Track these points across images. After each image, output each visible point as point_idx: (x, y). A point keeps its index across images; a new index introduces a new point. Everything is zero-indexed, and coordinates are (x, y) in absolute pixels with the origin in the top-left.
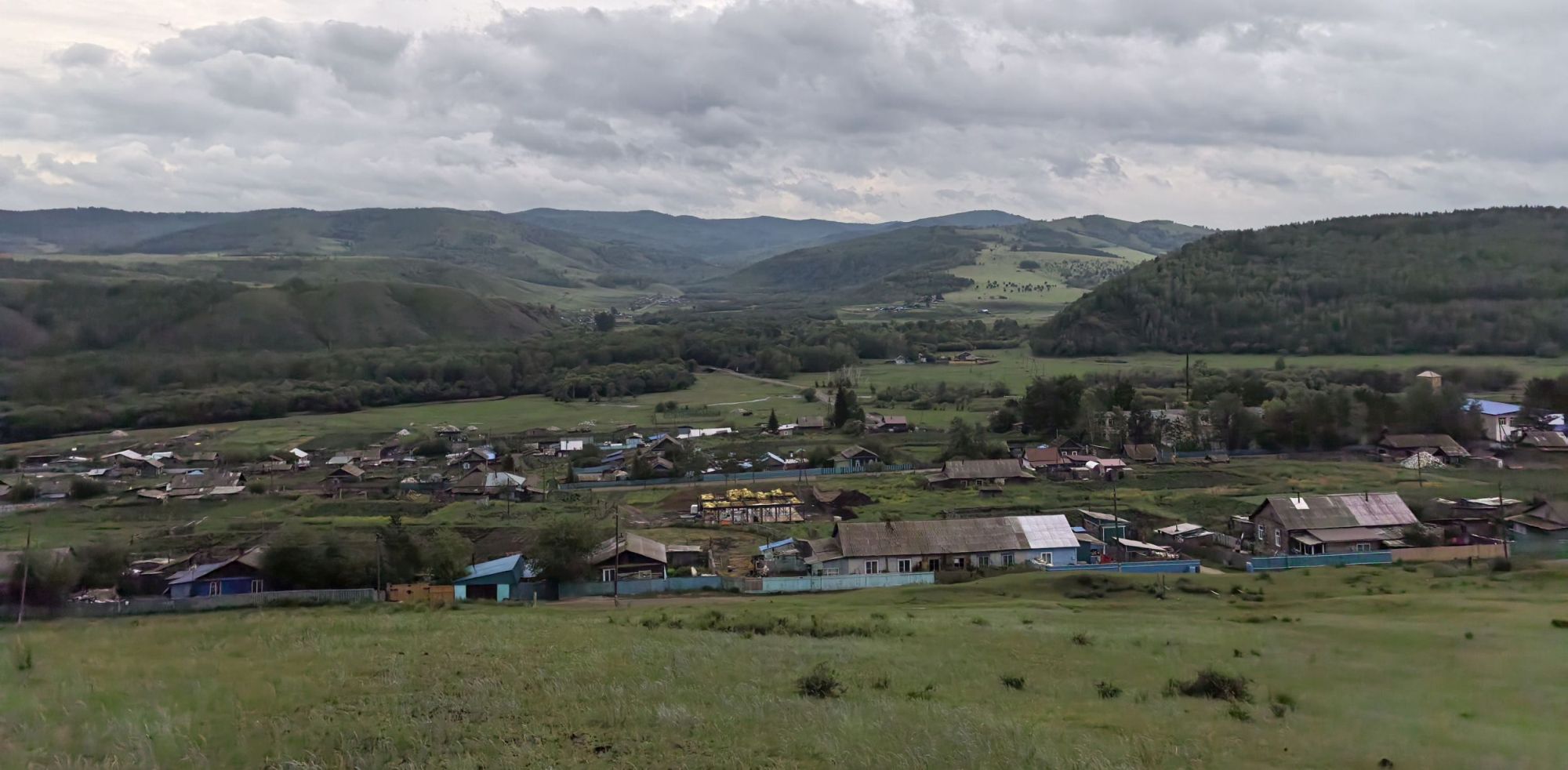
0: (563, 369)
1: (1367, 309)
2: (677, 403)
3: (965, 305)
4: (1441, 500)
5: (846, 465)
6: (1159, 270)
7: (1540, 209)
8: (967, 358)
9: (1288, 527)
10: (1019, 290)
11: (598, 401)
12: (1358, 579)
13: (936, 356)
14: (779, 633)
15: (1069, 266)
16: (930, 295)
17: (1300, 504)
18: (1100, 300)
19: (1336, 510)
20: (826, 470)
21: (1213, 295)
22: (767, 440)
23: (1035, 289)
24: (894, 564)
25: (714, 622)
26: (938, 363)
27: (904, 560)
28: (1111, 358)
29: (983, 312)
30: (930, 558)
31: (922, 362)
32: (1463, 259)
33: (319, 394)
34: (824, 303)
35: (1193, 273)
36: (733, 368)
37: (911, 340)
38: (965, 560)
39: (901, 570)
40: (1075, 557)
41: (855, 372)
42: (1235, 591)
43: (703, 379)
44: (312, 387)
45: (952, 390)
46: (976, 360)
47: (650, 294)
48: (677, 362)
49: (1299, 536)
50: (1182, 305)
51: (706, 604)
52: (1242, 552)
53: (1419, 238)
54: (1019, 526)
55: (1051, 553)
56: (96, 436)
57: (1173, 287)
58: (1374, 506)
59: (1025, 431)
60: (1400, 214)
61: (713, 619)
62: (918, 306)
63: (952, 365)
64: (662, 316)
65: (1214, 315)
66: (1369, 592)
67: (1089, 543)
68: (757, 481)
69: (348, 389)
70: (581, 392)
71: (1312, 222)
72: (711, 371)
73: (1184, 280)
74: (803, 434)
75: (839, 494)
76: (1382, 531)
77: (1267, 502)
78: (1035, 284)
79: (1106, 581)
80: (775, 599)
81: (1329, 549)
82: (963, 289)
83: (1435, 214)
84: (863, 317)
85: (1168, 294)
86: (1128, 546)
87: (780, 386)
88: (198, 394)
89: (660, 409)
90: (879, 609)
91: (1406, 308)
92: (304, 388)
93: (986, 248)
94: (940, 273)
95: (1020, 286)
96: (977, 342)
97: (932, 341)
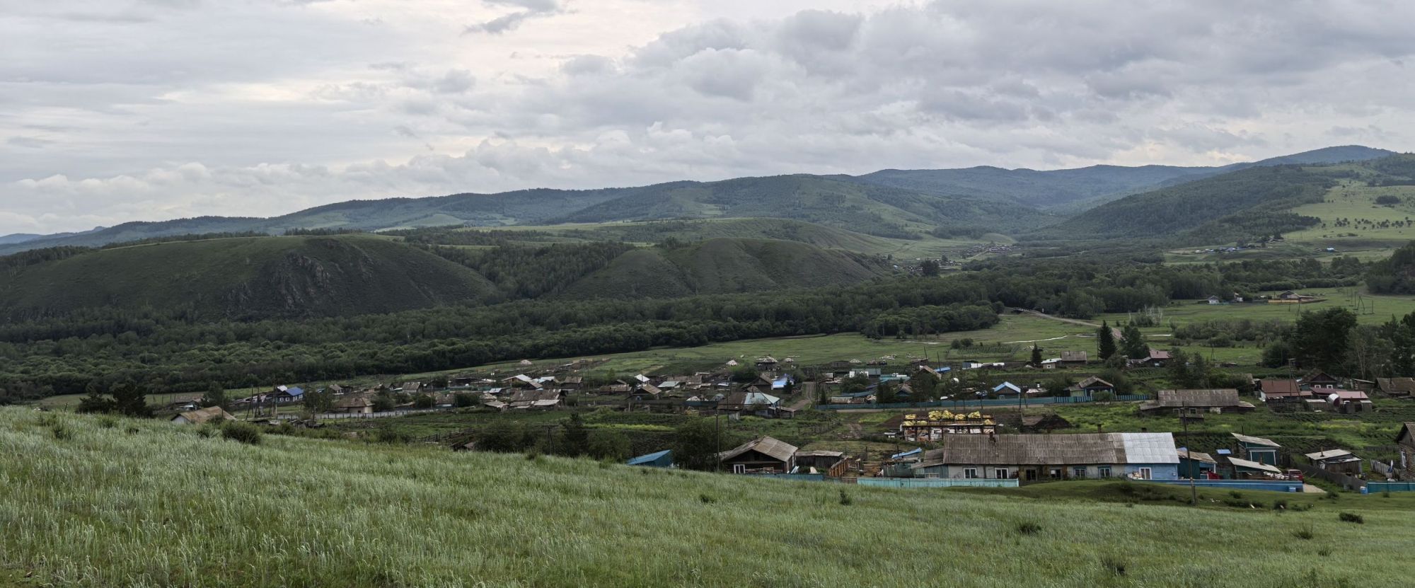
0: (878, 310)
2: (972, 340)
3: (1308, 244)
8: (1289, 297)
10: (1373, 226)
11: (905, 339)
13: (1255, 294)
16: (1267, 235)
20: (1060, 399)
22: (1032, 373)
23: (1393, 225)
24: (992, 472)
26: (1257, 302)
27: (1001, 468)
29: (1327, 251)
31: (1238, 302)
33: (675, 331)
34: (1154, 247)
36: (1039, 310)
37: (1231, 279)
38: (1061, 471)
39: (999, 478)
40: (1175, 473)
41: (1156, 312)
43: (1008, 319)
44: (670, 326)
45: (1257, 328)
46: (1299, 299)
47: (983, 243)
48: (984, 304)
54: (1121, 441)
55: (1150, 467)
56: (510, 365)
62: (1252, 247)
63: (1274, 303)
64: (988, 263)
69: (698, 327)
70: (889, 331)
72: (1019, 312)
74: (1065, 368)
75: (1044, 417)
77: (1405, 429)
78: (1393, 219)
82: (1308, 227)
84: (1192, 259)
87: (1081, 325)
88: (585, 332)
89: (956, 345)
92: (665, 326)
93: (1337, 184)
94: (1280, 212)
95: (1375, 223)
96: (1307, 280)
97: (1254, 281)
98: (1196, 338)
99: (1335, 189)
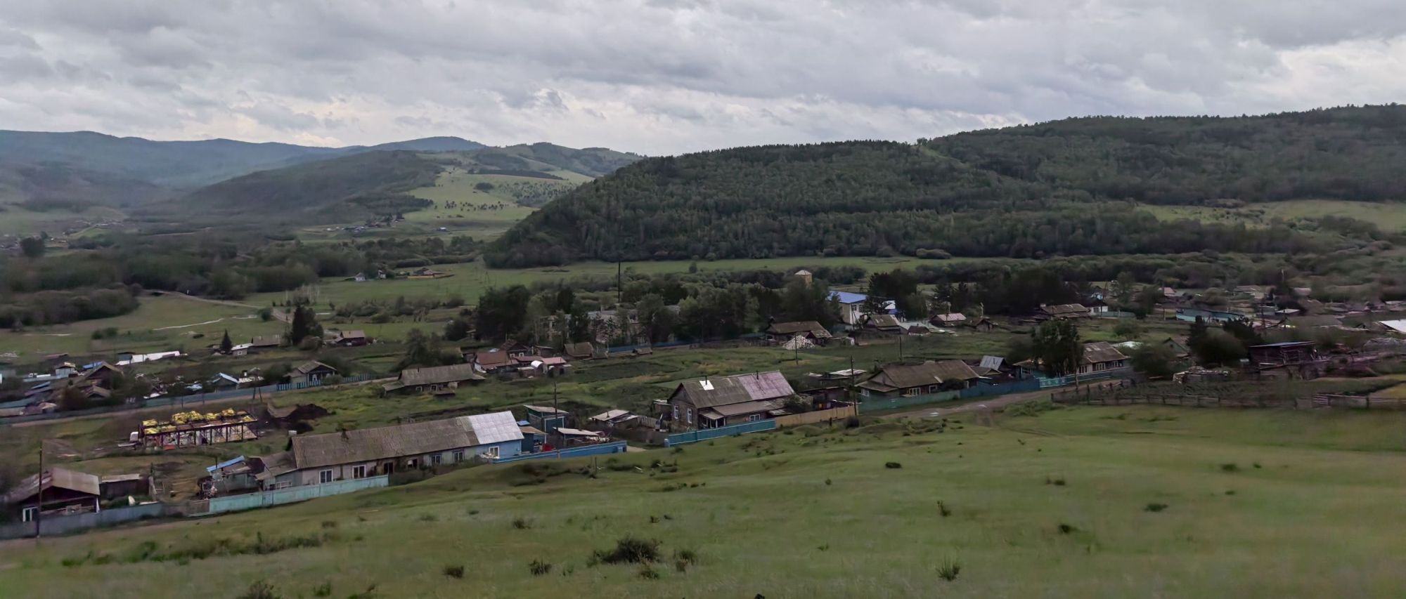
1: (758, 222)
2: (118, 329)
3: (424, 224)
4: (811, 374)
5: (302, 380)
6: (597, 190)
7: (879, 142)
8: (425, 273)
9: (698, 406)
10: (475, 209)
11: (23, 331)
12: (750, 445)
13: (395, 271)
14: (220, 554)
15: (520, 187)
16: (390, 215)
17: (707, 386)
18: (547, 218)
19: (734, 388)
20: (283, 386)
21: (641, 212)
22: (220, 361)
23: (490, 208)
24: (349, 472)
25: (148, 552)
26: (397, 279)
27: (359, 466)
28: (556, 268)
29: (440, 230)
30: (384, 463)
31: (381, 278)
32: (827, 181)
34: (283, 224)
35: (625, 193)
36: (183, 291)
37: (371, 257)
38: (418, 461)
39: (356, 476)
40: (519, 449)
41: (314, 289)
42: (655, 465)
43: (149, 304)
45: (410, 303)
46: (433, 275)
47: (87, 218)
48: (118, 287)
49: (707, 412)
50: (616, 220)
51: (143, 533)
52: (661, 430)
53: (796, 163)
54: (469, 424)
55: (498, 447)
57: (609, 205)
58: (763, 383)
59: (477, 338)
60: (783, 145)
61: (146, 549)
62: (379, 226)
63: (412, 280)
64: (102, 240)
65: (642, 228)
66: (759, 455)
67: (532, 434)
68: (207, 402)
71: (719, 150)
72: (157, 294)
73: (617, 199)
74: (257, 353)
75: (293, 409)
76: (768, 403)
77: (681, 386)
78: (489, 204)
79: (546, 467)
80: (221, 519)
81: (729, 422)
82: (424, 209)
83: (808, 145)
84: (324, 237)
85: (604, 211)
86: (566, 435)
87: (235, 307)
89: (97, 336)
90: (330, 517)
91: (786, 220)
93: (444, 170)
94: (400, 194)
95: (475, 206)
96: (435, 257)
97: (392, 258)
98: (358, 315)
99: (444, 174)
